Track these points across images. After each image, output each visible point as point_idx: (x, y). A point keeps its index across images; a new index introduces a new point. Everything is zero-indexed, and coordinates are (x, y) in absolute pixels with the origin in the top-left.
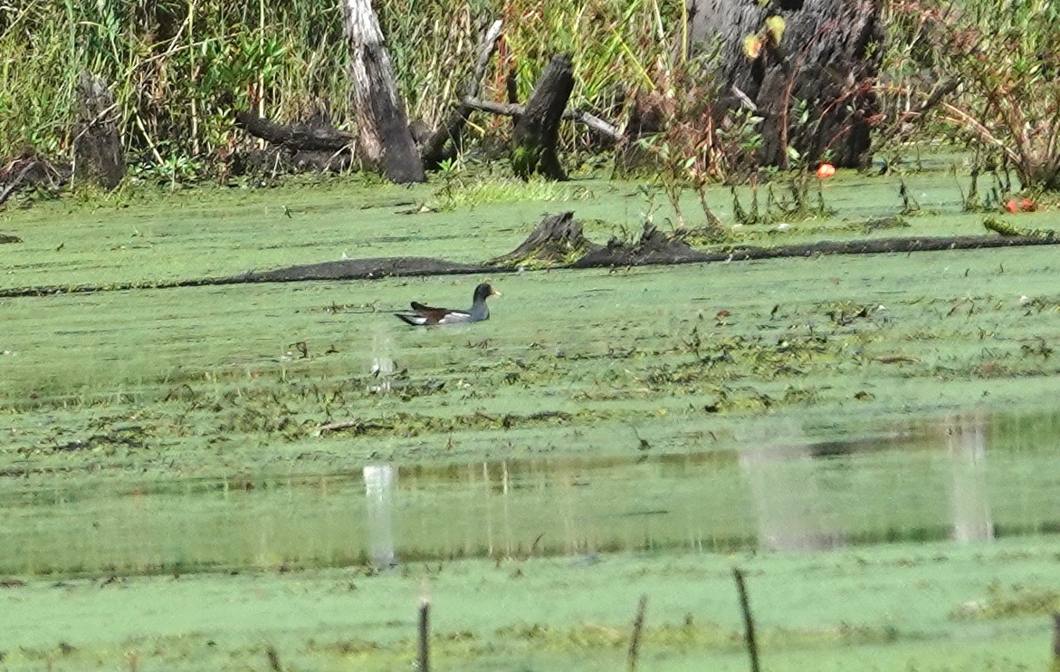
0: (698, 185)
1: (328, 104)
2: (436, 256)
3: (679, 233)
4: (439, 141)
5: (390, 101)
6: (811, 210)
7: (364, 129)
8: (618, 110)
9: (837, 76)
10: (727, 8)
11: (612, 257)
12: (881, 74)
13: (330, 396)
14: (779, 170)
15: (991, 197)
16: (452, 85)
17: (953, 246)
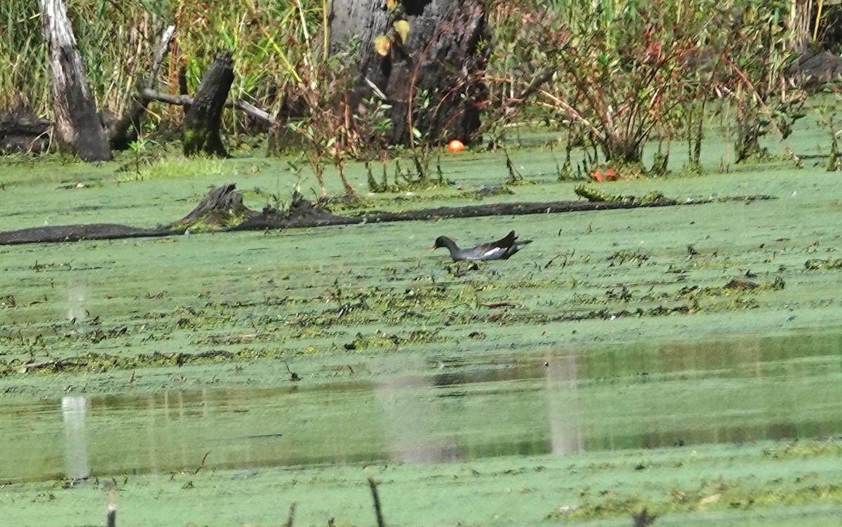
0: (338, 161)
1: (30, 98)
2: (121, 222)
3: (322, 200)
4: (123, 126)
5: (82, 95)
6: (432, 181)
7: (61, 117)
8: (272, 98)
9: (453, 70)
10: (360, 14)
11: (266, 221)
12: (489, 66)
13: (32, 340)
14: (404, 148)
15: (582, 168)
16: (133, 80)
17: (549, 209)
